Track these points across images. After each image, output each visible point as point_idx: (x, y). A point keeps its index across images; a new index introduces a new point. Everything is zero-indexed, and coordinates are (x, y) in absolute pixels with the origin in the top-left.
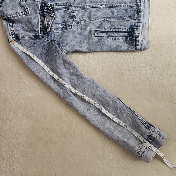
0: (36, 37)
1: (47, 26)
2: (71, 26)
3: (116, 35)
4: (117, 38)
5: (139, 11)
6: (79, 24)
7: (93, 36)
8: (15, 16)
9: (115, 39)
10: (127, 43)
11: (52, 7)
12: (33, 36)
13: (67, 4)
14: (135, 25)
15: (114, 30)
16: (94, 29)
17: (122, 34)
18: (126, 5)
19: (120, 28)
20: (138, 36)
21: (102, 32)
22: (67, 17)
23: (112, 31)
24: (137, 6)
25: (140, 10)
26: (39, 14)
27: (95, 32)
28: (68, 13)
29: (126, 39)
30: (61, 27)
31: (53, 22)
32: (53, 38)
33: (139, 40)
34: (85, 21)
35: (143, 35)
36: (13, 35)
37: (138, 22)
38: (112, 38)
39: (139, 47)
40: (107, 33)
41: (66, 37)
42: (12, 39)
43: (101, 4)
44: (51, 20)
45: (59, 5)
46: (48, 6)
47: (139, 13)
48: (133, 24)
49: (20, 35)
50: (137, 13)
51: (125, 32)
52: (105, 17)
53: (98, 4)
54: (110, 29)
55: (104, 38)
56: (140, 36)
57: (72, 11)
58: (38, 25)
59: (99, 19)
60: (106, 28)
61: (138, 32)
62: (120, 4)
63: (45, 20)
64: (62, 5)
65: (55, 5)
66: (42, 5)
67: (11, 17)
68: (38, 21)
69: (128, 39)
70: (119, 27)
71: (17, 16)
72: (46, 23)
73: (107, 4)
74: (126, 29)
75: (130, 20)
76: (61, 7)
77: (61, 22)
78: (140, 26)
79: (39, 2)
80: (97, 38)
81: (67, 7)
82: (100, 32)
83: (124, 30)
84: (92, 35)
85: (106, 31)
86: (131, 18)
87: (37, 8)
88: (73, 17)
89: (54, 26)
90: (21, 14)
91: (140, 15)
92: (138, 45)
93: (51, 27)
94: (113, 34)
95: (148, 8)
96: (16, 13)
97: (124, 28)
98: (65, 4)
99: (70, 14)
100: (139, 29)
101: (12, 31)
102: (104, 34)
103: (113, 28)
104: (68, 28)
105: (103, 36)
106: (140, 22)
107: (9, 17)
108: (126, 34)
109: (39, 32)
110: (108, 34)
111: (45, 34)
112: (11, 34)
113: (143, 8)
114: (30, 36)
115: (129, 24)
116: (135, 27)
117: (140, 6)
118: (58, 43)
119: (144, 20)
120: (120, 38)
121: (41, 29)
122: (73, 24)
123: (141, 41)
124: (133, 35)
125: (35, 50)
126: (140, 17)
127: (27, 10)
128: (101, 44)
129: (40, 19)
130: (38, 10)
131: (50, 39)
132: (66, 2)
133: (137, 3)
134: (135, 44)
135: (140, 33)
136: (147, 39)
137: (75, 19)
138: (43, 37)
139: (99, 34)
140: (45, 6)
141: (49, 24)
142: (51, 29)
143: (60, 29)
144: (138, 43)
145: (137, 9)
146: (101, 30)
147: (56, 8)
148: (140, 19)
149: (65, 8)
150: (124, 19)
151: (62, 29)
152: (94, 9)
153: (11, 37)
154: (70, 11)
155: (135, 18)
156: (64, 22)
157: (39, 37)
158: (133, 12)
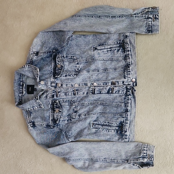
0: (48, 126)
1: (56, 119)
2: (75, 119)
3: (109, 128)
4: (110, 130)
5: (127, 111)
6: (81, 117)
7: (92, 127)
8: (32, 109)
9: (109, 131)
10: (118, 135)
11: (60, 103)
12: (46, 125)
13: (71, 101)
14: (123, 122)
15: (108, 124)
16: (92, 122)
17: (114, 128)
18: (116, 104)
19: (113, 124)
20: (126, 131)
21: (99, 125)
22: (71, 111)
23: (106, 125)
24: (125, 106)
25: (128, 109)
26: (50, 107)
27: (93, 124)
28: (72, 108)
29: (117, 132)
30: (67, 119)
31: (61, 116)
32: (61, 128)
33: (127, 134)
34: (85, 115)
35: (130, 130)
36: (30, 122)
37: (126, 120)
38: (106, 130)
39: (127, 140)
40: (103, 125)
41: (71, 128)
42: (30, 126)
43: (97, 102)
44: (59, 114)
45: (65, 102)
46: (57, 103)
47: (127, 113)
48: (122, 121)
49: (35, 123)
50: (125, 112)
51: (116, 126)
52: (100, 113)
53: (95, 102)
54: (105, 123)
55: (100, 129)
56: (127, 131)
57: (75, 107)
58: (49, 117)
59: (96, 114)
60: (102, 122)
61: (126, 128)
62: (112, 103)
63: (55, 114)
64: (68, 101)
65: (62, 101)
66: (52, 102)
67: (29, 110)
68: (50, 114)
69: (119, 132)
70: (112, 122)
71: (34, 109)
72: (55, 116)
73: (102, 102)
74: (117, 124)
75: (119, 116)
76: (67, 104)
77: (67, 115)
78: (127, 123)
79: (50, 100)
80: (95, 129)
81: (72, 104)
82: (97, 124)
83: (116, 125)
84: (90, 126)
85: (101, 124)
86: (121, 115)
87: (49, 104)
88: (76, 112)
89: (61, 119)
90: (36, 107)
91: (128, 114)
92: (126, 138)
93: (60, 119)
94: (107, 127)
95: (134, 108)
96: (33, 107)
97: (115, 123)
98: (70, 101)
99: (74, 109)
100: (127, 125)
101: (29, 120)
102: (100, 126)
103: (107, 122)
104: (72, 120)
105: (100, 128)
106: (127, 120)
107: (28, 110)
108: (117, 128)
109: (51, 123)
110: (103, 127)
111: (55, 124)
112: (29, 122)
113: (130, 109)
114: (43, 125)
115: (119, 121)
116: (124, 124)
117: (128, 106)
118: (65, 132)
119: (131, 118)
120: (113, 131)
121: (52, 120)
122: (76, 118)
123: (129, 135)
124: (122, 130)
125: (47, 135)
126: (128, 116)
127: (41, 105)
128: (98, 135)
129: (51, 112)
130: (49, 105)
131: (59, 128)
132: (71, 99)
133: (125, 103)
134: (124, 137)
135: (128, 128)
136: (133, 134)
137: (78, 113)
138: (54, 127)
139: (97, 126)
140: (55, 102)
141: (58, 117)
142: (59, 121)
143: (66, 121)
144: (126, 137)
145: (125, 109)
146: (97, 123)
147: (63, 104)
148: (127, 118)
149: (70, 104)
150: (115, 115)
151: (68, 120)
152: (92, 106)
153: (29, 124)
154: (74, 107)
155: (124, 116)
156: (69, 115)
157: (50, 127)
158: (123, 110)
